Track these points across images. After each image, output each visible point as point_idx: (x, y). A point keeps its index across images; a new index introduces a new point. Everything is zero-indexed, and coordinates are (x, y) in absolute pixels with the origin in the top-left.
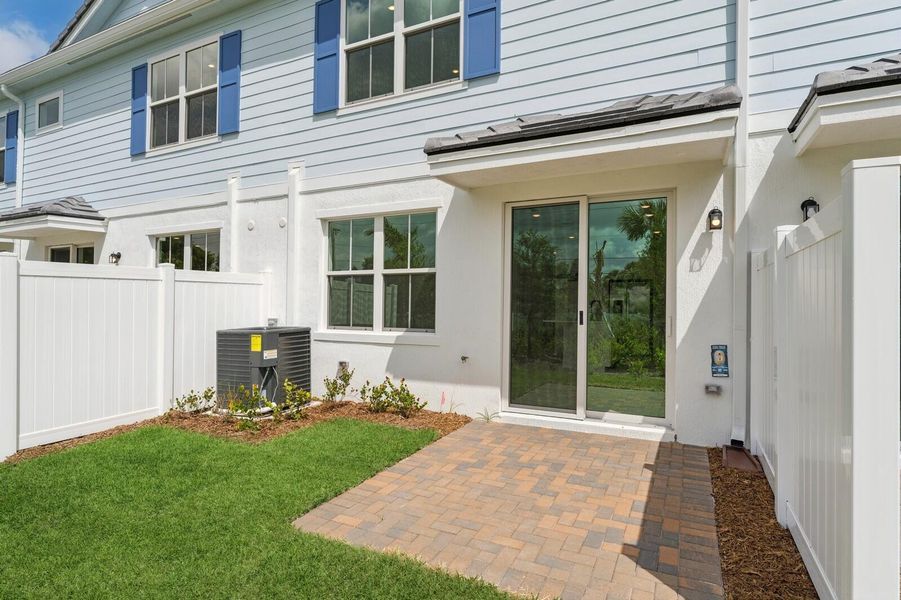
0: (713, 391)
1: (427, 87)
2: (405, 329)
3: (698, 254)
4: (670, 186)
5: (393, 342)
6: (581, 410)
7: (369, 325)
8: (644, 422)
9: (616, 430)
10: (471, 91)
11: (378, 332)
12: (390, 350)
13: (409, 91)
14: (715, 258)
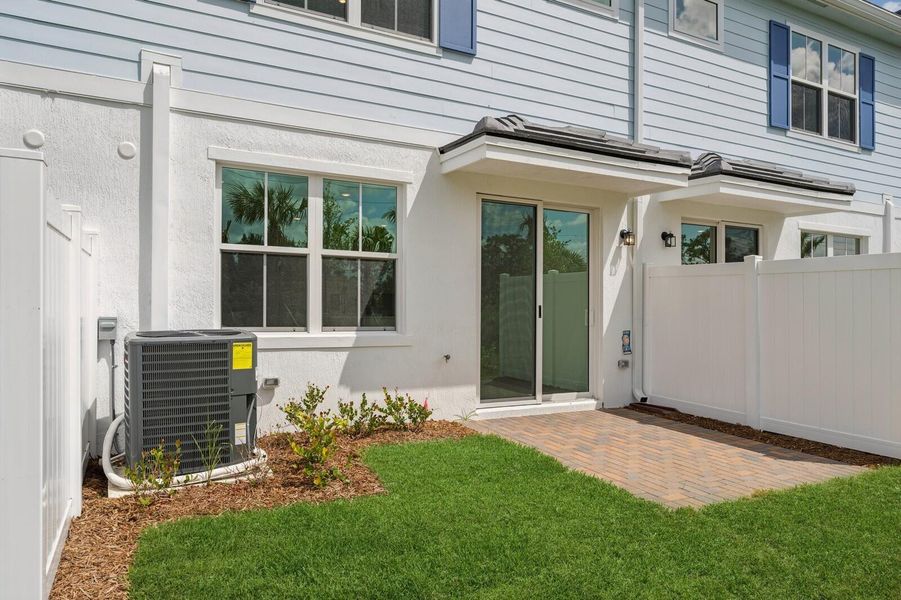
0: (624, 365)
1: (387, 32)
2: (355, 328)
3: (614, 263)
4: (593, 205)
5: (351, 346)
6: (539, 395)
7: (302, 322)
8: (578, 397)
9: (567, 407)
10: (445, 62)
11: (315, 332)
12: (344, 356)
13: (367, 27)
14: (623, 265)
